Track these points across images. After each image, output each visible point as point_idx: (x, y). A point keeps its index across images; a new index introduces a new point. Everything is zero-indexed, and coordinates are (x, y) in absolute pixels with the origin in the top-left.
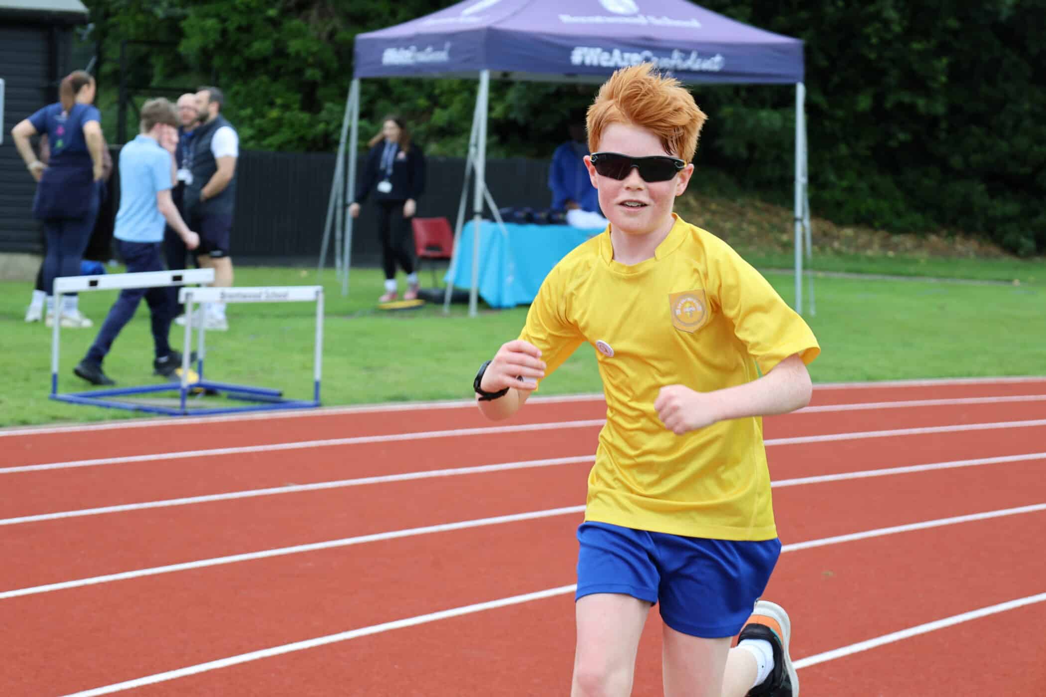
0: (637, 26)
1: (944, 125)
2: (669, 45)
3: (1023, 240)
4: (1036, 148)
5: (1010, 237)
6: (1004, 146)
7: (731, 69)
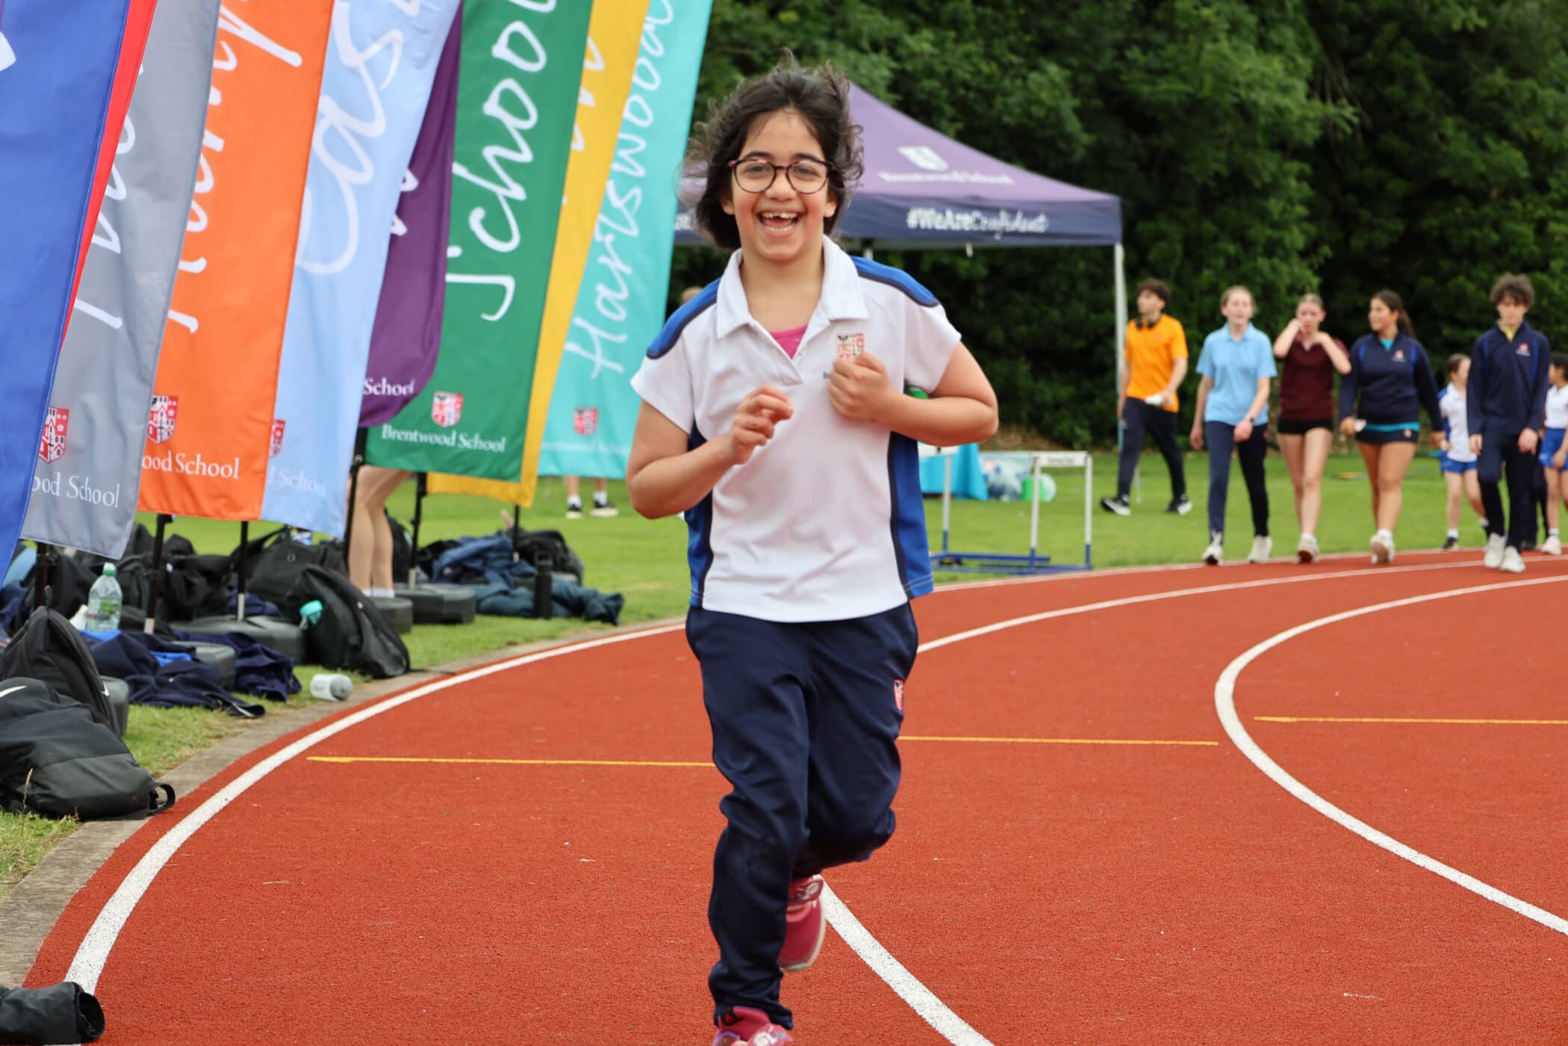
0: (957, 184)
1: (981, 290)
2: (996, 204)
3: (1078, 431)
4: (1093, 316)
5: (1064, 427)
6: (1055, 314)
7: (1055, 230)
